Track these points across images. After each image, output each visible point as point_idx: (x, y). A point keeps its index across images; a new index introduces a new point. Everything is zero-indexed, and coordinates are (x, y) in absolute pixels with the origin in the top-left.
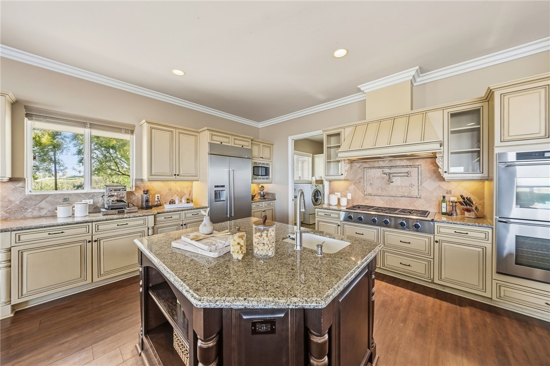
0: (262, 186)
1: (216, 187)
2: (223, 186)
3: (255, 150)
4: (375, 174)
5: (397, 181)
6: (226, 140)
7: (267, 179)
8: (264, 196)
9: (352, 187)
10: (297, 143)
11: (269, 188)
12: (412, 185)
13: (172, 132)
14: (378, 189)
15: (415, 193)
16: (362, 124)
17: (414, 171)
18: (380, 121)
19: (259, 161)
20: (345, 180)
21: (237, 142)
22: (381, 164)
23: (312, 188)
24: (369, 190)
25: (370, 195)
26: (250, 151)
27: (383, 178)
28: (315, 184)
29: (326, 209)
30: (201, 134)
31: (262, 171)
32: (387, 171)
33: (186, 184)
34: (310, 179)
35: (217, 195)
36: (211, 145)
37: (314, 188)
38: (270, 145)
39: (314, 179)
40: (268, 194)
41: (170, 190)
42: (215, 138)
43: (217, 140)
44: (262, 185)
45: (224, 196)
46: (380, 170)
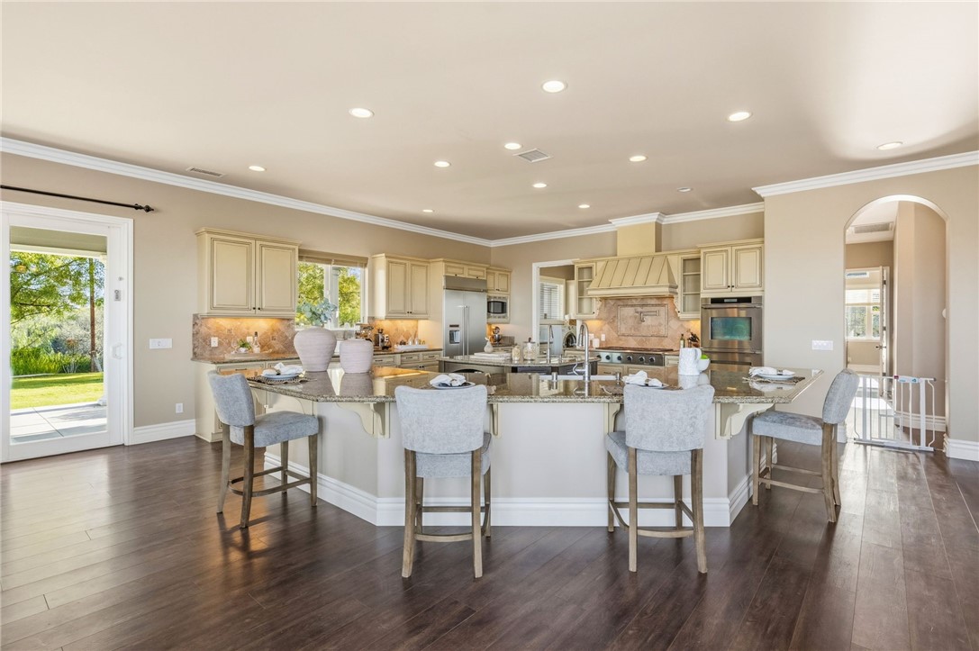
0: (497, 328)
1: (451, 326)
2: (457, 326)
3: (490, 280)
4: (628, 312)
5: (649, 320)
6: (461, 271)
7: (504, 317)
8: (499, 340)
9: (606, 327)
10: (544, 271)
11: (505, 329)
12: (660, 325)
13: (405, 264)
14: (631, 329)
15: (663, 332)
16: (613, 260)
17: (663, 310)
18: (629, 259)
19: (495, 295)
20: (597, 319)
21: (471, 272)
22: (634, 302)
23: (563, 330)
24: (623, 330)
25: (623, 335)
26: (485, 281)
27: (636, 317)
28: (568, 324)
29: (579, 350)
30: (432, 265)
31: (498, 307)
32: (639, 309)
33: (411, 323)
34: (562, 319)
35: (452, 335)
36: (447, 278)
37: (567, 331)
38: (506, 272)
39: (567, 317)
40: (504, 338)
41: (397, 330)
42: (450, 270)
43: (453, 272)
44: (497, 325)
45: (458, 337)
46: (633, 308)
